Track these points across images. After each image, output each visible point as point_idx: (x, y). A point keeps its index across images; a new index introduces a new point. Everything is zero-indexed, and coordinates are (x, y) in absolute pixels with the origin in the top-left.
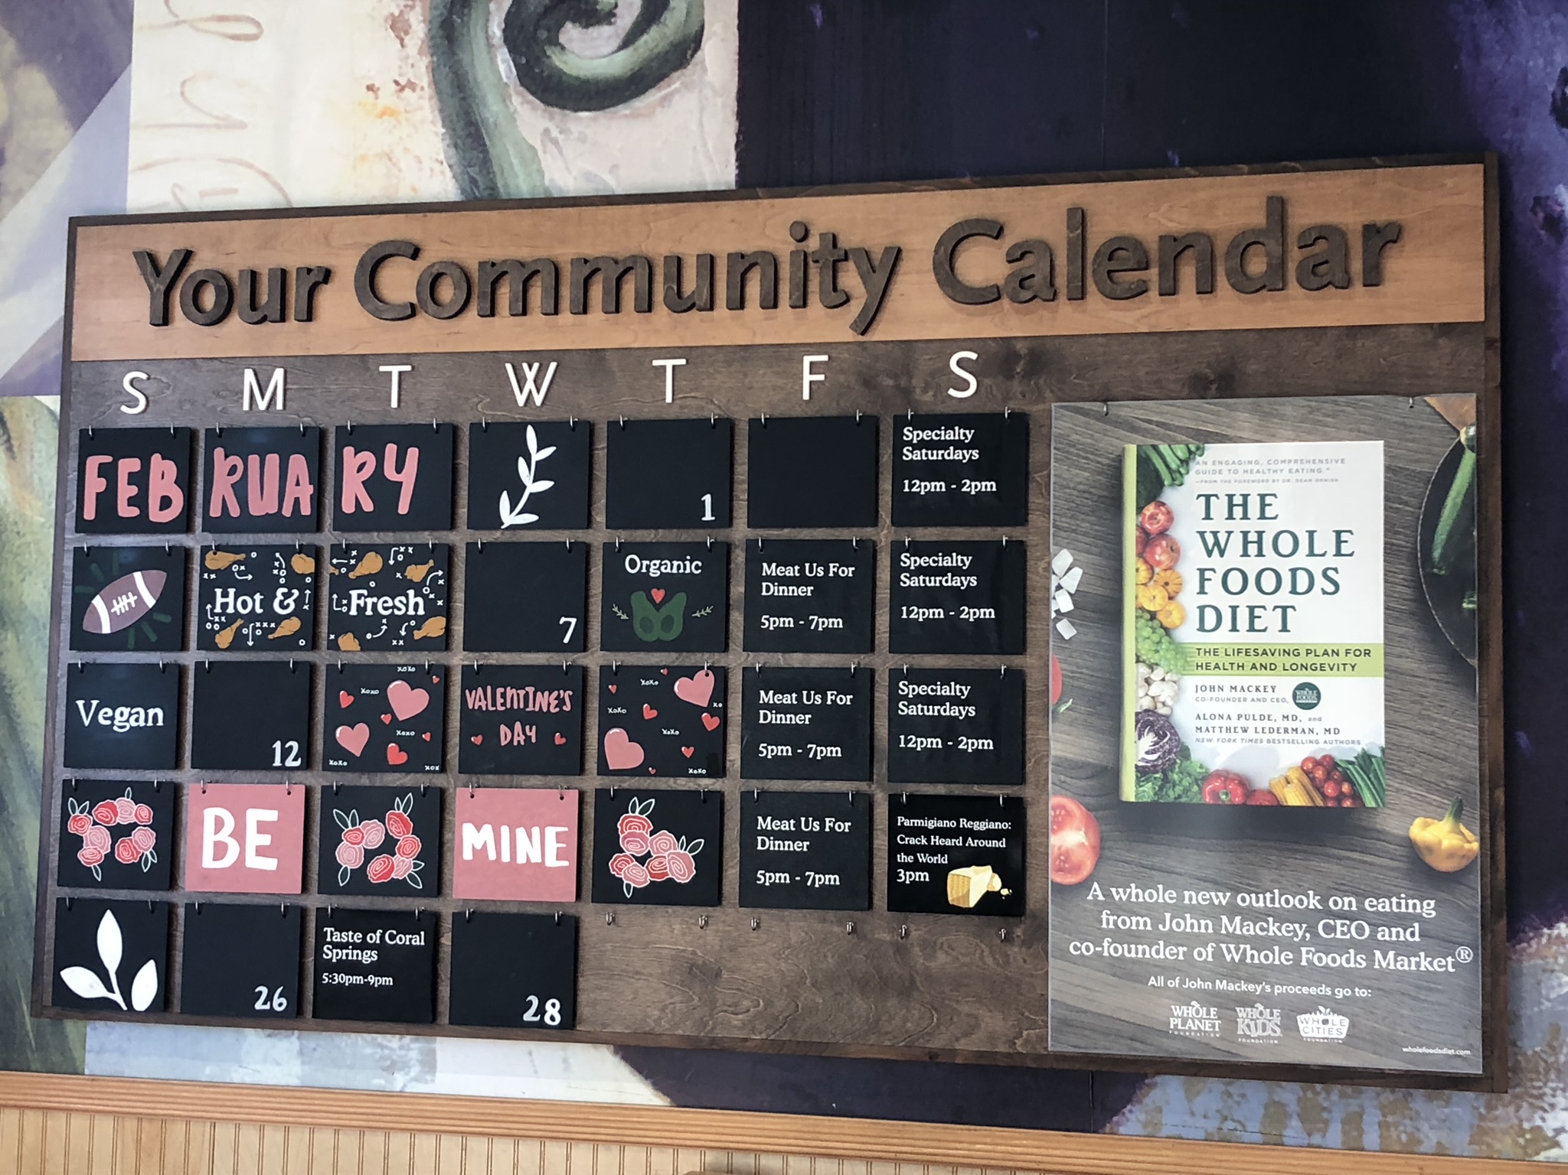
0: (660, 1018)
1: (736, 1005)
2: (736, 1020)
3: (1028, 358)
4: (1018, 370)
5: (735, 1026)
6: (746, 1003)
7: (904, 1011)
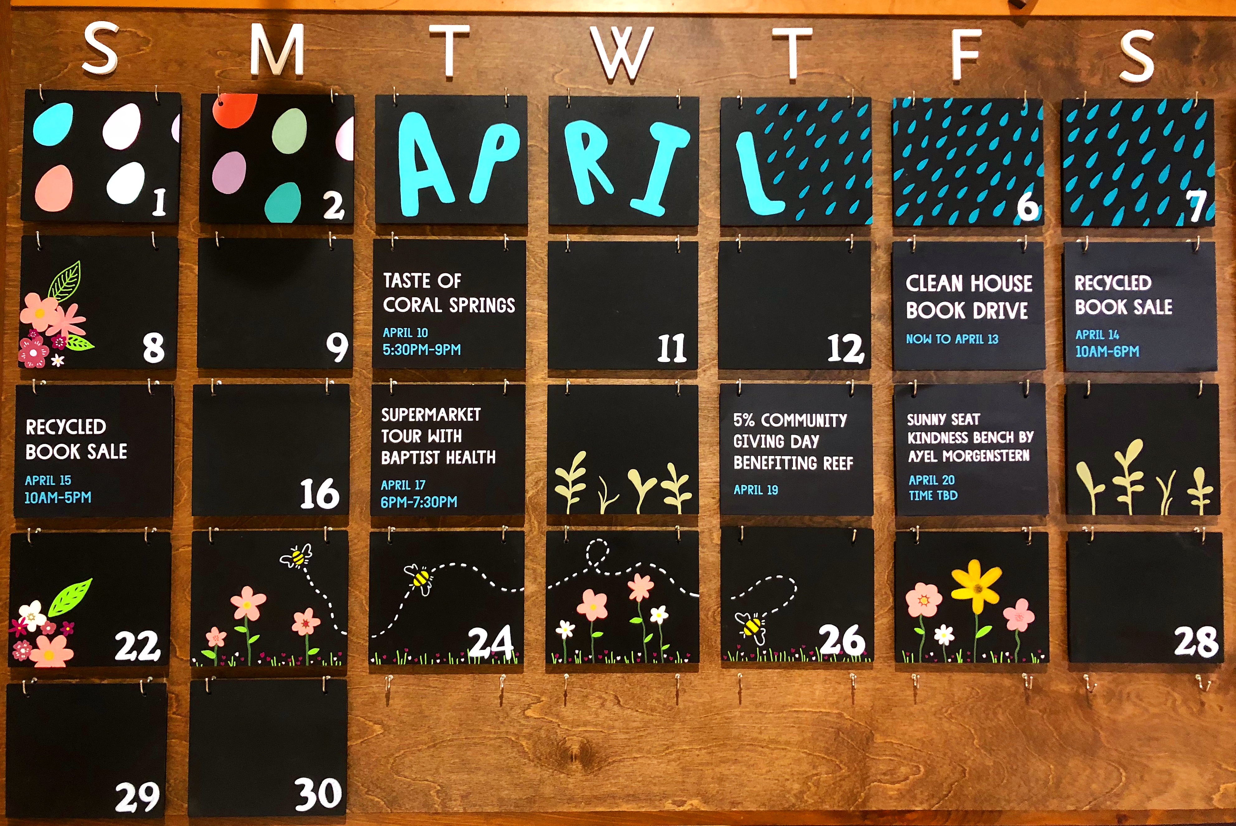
0: (802, 792)
1: (892, 772)
2: (892, 790)
3: (1205, 41)
4: (1196, 54)
5: (891, 798)
6: (904, 770)
7: (1088, 772)
